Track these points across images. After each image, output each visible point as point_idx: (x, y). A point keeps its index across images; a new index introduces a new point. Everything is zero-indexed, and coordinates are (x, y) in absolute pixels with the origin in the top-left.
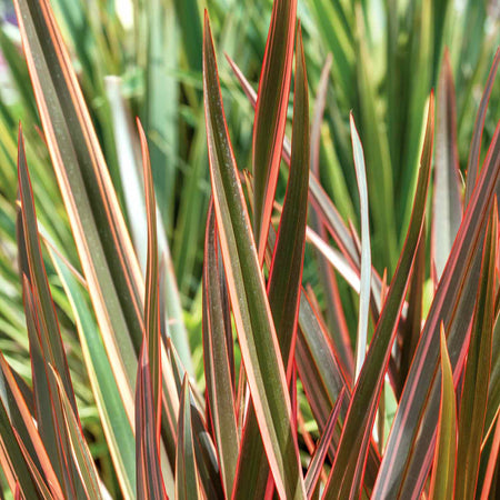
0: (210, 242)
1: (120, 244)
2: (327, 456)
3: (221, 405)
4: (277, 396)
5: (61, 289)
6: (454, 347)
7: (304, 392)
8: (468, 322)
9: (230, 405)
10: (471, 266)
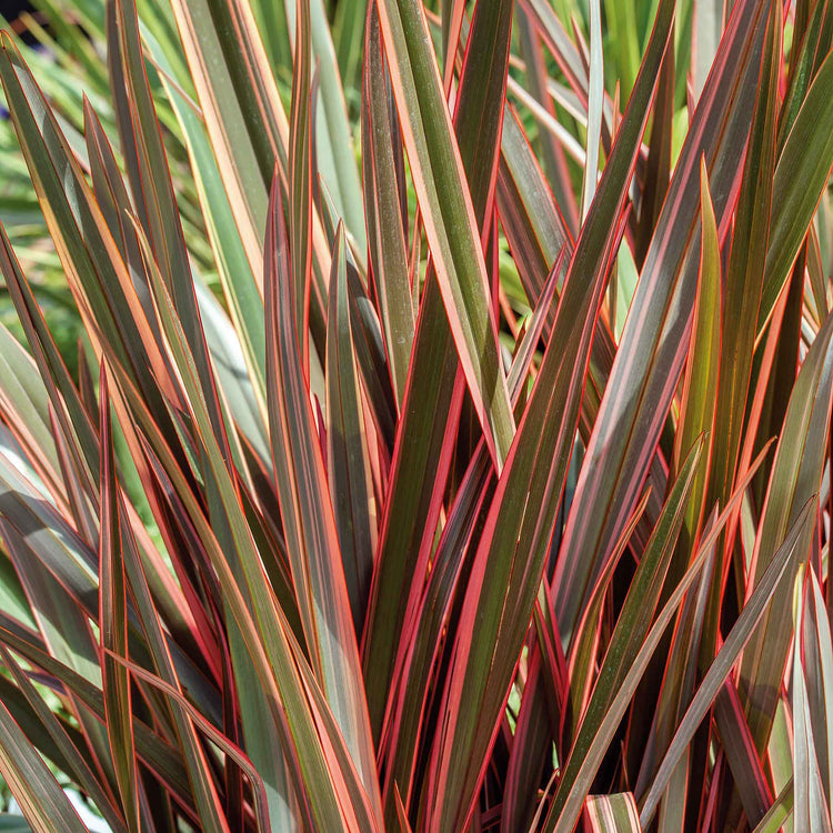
0: (372, 39)
1: (247, 47)
2: (540, 339)
3: (389, 268)
4: (465, 252)
5: (166, 104)
6: (720, 190)
7: (510, 253)
8: (739, 153)
9: (402, 268)
10: (744, 75)
